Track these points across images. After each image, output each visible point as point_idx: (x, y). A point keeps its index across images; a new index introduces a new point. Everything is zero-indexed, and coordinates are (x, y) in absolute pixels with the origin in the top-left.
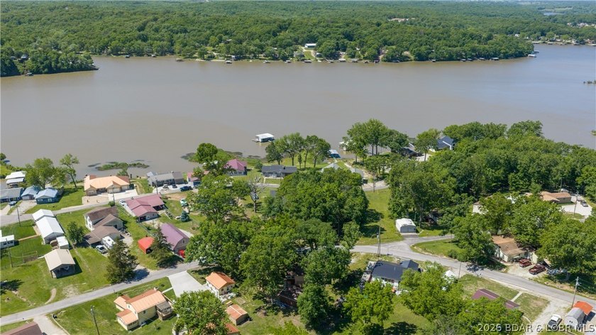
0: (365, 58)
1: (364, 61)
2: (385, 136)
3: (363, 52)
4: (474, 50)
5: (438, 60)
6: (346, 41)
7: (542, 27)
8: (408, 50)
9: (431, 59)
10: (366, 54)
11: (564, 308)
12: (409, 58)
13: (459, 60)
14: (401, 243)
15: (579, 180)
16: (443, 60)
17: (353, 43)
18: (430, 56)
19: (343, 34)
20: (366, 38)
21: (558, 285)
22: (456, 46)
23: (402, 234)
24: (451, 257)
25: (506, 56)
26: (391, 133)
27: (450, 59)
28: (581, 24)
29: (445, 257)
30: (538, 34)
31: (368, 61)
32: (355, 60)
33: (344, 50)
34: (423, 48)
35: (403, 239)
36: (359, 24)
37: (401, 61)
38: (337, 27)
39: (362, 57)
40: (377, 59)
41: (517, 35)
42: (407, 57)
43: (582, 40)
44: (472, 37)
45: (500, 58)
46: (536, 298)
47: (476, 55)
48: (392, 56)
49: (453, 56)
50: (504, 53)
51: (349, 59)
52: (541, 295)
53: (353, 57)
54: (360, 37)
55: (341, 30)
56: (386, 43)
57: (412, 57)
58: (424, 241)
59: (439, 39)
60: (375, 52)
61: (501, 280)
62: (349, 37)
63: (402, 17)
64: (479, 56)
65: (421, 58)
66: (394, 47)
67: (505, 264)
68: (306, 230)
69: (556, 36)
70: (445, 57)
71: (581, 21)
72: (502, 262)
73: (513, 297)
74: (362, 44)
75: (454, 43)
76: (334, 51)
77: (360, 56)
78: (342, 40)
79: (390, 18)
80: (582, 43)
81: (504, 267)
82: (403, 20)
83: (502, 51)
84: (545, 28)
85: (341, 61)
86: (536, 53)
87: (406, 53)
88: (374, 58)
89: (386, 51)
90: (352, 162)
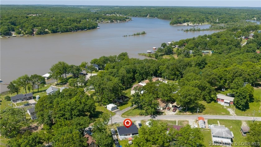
0: (26, 34)
1: (26, 35)
2: (70, 69)
3: (25, 31)
4: (76, 27)
5: (62, 32)
6: (13, 26)
7: (96, 16)
8: (47, 29)
9: (59, 32)
10: (26, 32)
11: (194, 121)
12: (48, 32)
13: (71, 31)
14: (116, 116)
15: (159, 72)
16: (64, 32)
17: (17, 27)
18: (58, 30)
19: (10, 23)
20: (24, 24)
21: (185, 113)
22: (68, 26)
23: (113, 111)
24: (141, 115)
25: (89, 29)
26: (72, 66)
27: (67, 31)
28: (107, 15)
29: (139, 116)
30: (96, 19)
31: (29, 35)
32: (22, 35)
33: (14, 31)
34: (54, 27)
35: (115, 114)
36: (17, 18)
37: (45, 34)
38: (5, 19)
39: (25, 33)
40: (33, 34)
41: (88, 20)
42: (47, 32)
43: (112, 21)
44: (74, 21)
45: (87, 29)
46: (183, 121)
47: (77, 29)
48: (40, 32)
49: (68, 30)
50: (88, 27)
51: (18, 35)
52: (183, 119)
53: (20, 33)
54: (20, 24)
55: (8, 21)
56: (34, 26)
57: (50, 32)
58: (124, 112)
59: (60, 23)
60: (31, 30)
61: (166, 118)
62: (14, 24)
63: (34, 14)
64: (79, 29)
65: (54, 32)
66: (40, 27)
67: (162, 111)
68: (79, 124)
69: (102, 20)
70: (65, 31)
71: (107, 14)
72: (161, 111)
73: (176, 124)
74: (22, 27)
75: (67, 24)
76: (8, 31)
77: (23, 33)
78: (10, 26)
79: (28, 14)
80: (112, 22)
81: (163, 112)
82: (35, 15)
83: (87, 26)
84: (98, 17)
85: (14, 36)
86: (99, 26)
87: (46, 30)
88: (31, 33)
89: (36, 30)
90: (55, 84)
